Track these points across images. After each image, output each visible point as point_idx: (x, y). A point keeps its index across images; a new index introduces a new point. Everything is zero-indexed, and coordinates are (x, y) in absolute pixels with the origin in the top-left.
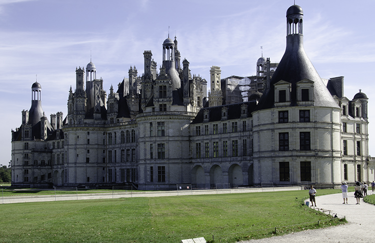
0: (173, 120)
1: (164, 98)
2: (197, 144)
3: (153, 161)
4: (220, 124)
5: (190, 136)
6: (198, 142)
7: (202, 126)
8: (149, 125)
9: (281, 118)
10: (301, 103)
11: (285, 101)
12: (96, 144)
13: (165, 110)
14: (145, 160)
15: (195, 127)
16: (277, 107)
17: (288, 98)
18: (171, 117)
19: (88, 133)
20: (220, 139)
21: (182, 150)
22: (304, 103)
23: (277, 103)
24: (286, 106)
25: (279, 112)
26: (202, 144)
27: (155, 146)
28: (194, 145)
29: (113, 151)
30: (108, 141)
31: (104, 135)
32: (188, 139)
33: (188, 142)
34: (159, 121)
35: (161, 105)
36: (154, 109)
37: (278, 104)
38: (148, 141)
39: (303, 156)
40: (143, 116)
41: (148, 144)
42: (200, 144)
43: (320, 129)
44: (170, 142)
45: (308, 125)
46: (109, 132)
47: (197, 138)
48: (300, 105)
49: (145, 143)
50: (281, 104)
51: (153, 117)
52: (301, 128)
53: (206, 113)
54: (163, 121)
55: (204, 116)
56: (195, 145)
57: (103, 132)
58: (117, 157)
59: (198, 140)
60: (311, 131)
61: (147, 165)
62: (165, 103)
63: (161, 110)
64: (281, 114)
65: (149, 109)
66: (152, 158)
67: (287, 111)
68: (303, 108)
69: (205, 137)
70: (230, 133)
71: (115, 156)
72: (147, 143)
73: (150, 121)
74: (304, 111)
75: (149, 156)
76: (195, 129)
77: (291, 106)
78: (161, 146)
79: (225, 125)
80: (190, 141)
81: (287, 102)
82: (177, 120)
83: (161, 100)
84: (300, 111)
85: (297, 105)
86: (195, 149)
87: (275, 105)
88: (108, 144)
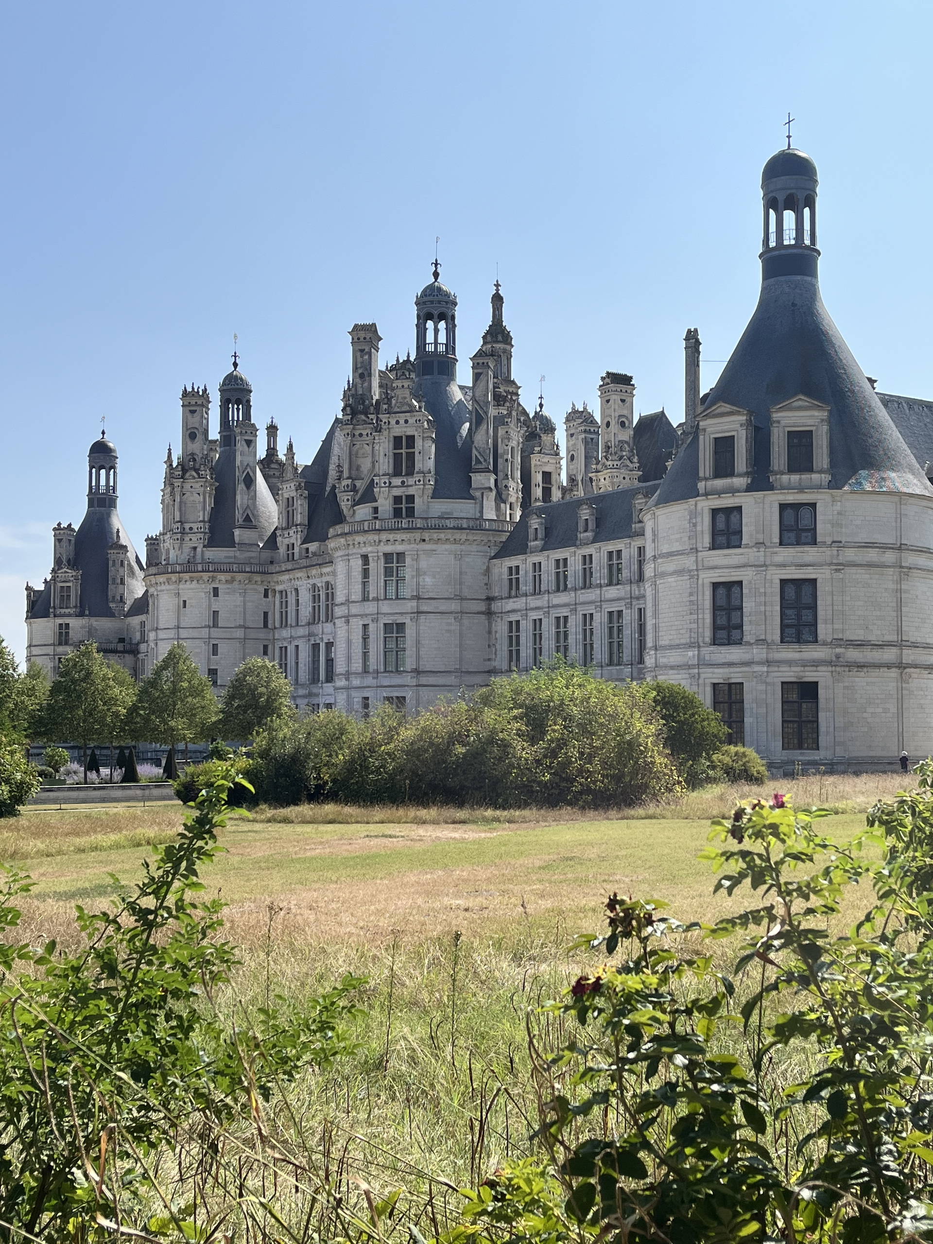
0: (434, 547)
1: (407, 475)
2: (511, 622)
3: (369, 681)
4: (574, 557)
5: (490, 599)
6: (513, 618)
7: (524, 563)
8: (360, 562)
9: (722, 533)
10: (785, 478)
11: (732, 474)
12: (240, 627)
13: (411, 512)
14: (348, 675)
15: (505, 571)
16: (706, 494)
17: (741, 462)
18: (426, 536)
19: (216, 592)
20: (574, 607)
21: (461, 646)
22: (795, 478)
23: (706, 479)
24: (733, 491)
25: (715, 512)
26: (523, 624)
27: (376, 632)
28: (501, 628)
29: (291, 649)
30: (277, 616)
31: (266, 595)
32: (484, 609)
33: (483, 617)
34: (389, 549)
35: (397, 500)
36: (376, 510)
37: (710, 483)
38: (356, 616)
39: (790, 663)
40: (344, 535)
41: (357, 624)
42: (518, 622)
43: (853, 570)
44: (422, 617)
45: (810, 553)
46: (279, 588)
47: (511, 604)
48: (782, 488)
49: (348, 622)
50: (720, 483)
51: (372, 537)
52: (783, 565)
53: (535, 523)
54: (399, 548)
55: (531, 531)
56: (506, 628)
57: (262, 590)
58: (300, 665)
59: (514, 611)
60: (822, 575)
61: (354, 693)
62: (411, 491)
63: (397, 513)
64: (721, 518)
65: (363, 511)
66: (366, 671)
67: (739, 509)
68: (791, 498)
69: (533, 602)
70: (601, 586)
71: (297, 663)
72: (353, 621)
73: (364, 550)
74: (797, 507)
75: (357, 666)
76: (505, 576)
77: (749, 489)
78: (395, 630)
79: (587, 560)
80: (489, 613)
81: (740, 475)
82: (447, 546)
83: (397, 481)
84: (783, 507)
85: (771, 488)
86: (506, 642)
87: (701, 485)
88: (277, 625)
